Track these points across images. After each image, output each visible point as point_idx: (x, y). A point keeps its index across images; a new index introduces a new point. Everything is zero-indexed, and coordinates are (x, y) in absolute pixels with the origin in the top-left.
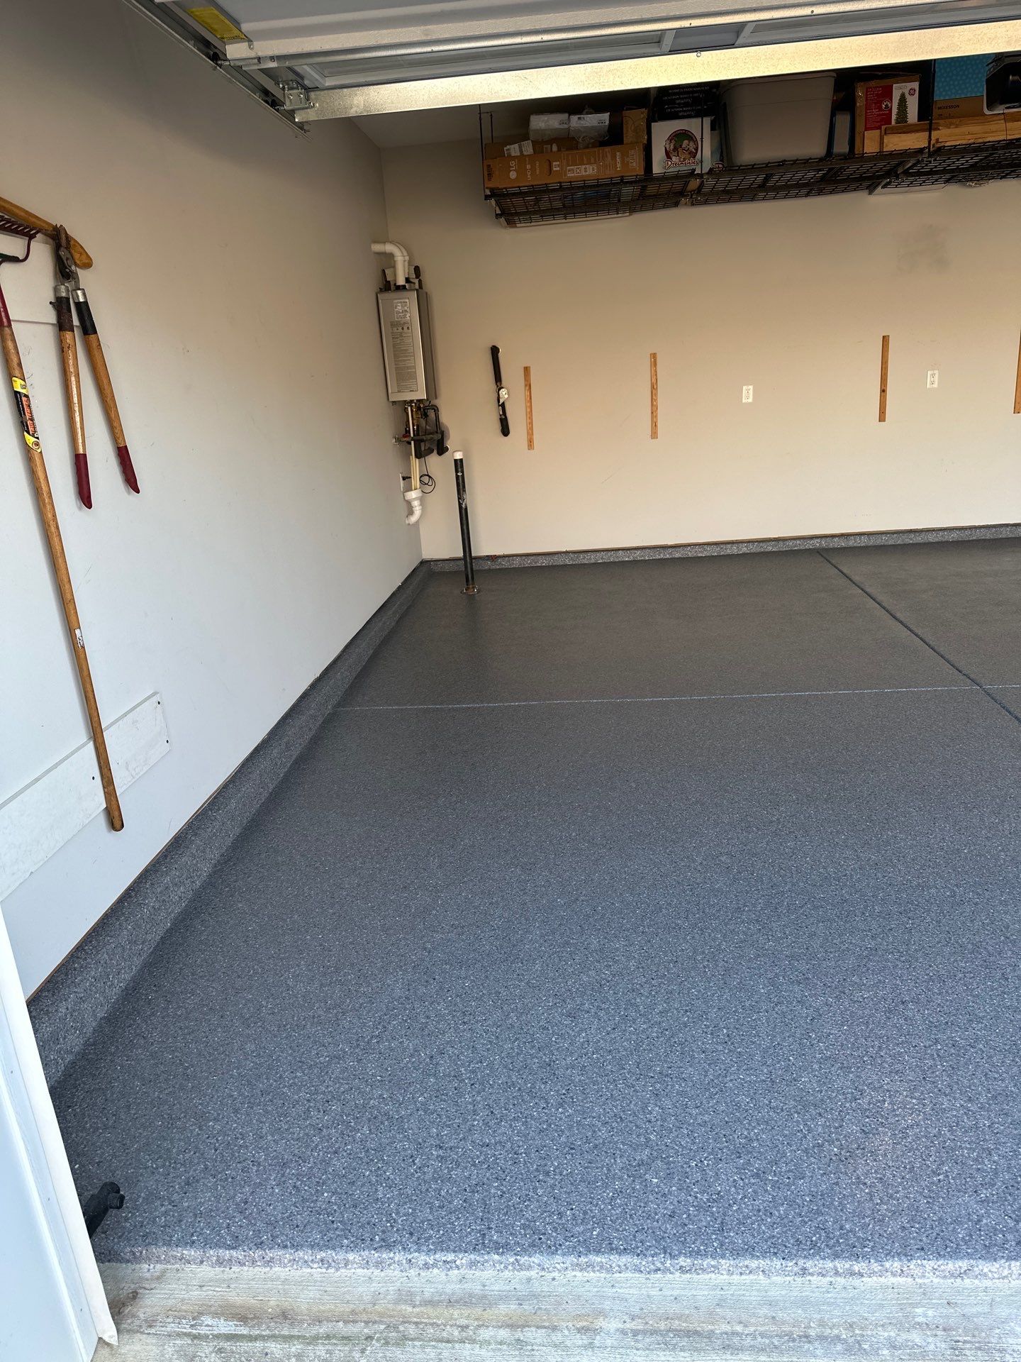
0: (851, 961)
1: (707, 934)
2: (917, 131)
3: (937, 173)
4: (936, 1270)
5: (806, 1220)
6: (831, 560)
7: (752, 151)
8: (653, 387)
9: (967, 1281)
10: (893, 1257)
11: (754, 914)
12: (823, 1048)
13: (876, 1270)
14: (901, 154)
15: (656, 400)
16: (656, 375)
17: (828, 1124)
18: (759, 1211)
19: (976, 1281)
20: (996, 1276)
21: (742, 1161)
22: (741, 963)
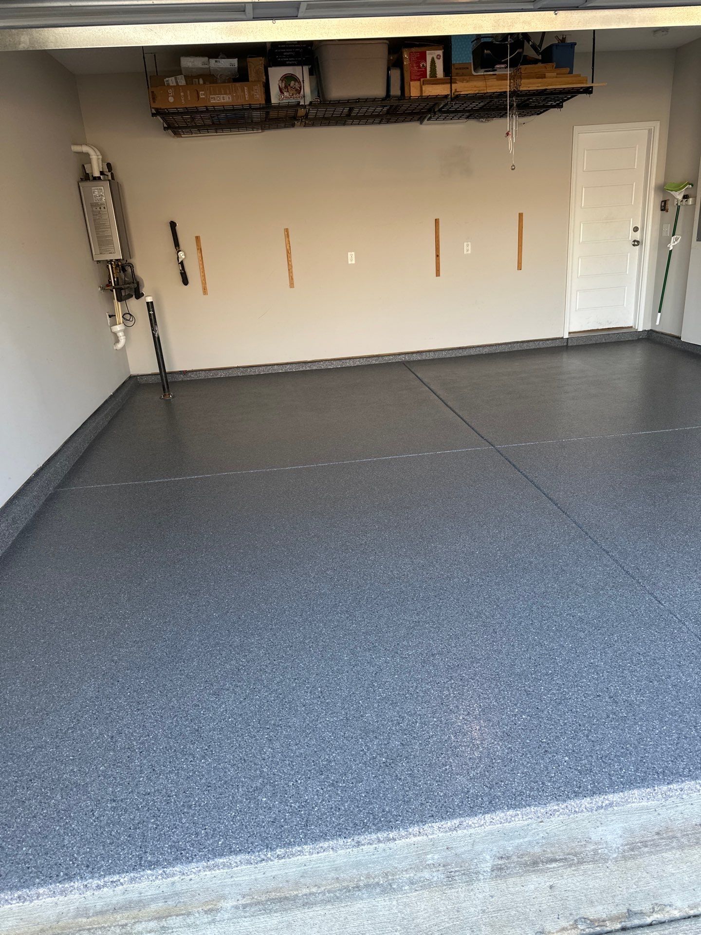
0: (403, 631)
1: (313, 625)
2: (443, 83)
3: (460, 112)
4: (440, 828)
5: (361, 809)
6: (411, 369)
7: (337, 91)
8: (288, 252)
9: (460, 832)
10: (414, 824)
11: (345, 607)
12: (381, 692)
13: (403, 834)
14: (434, 98)
15: (291, 261)
16: (289, 243)
17: (380, 743)
18: (332, 808)
19: (465, 831)
20: (477, 825)
21: (323, 777)
22: (333, 641)
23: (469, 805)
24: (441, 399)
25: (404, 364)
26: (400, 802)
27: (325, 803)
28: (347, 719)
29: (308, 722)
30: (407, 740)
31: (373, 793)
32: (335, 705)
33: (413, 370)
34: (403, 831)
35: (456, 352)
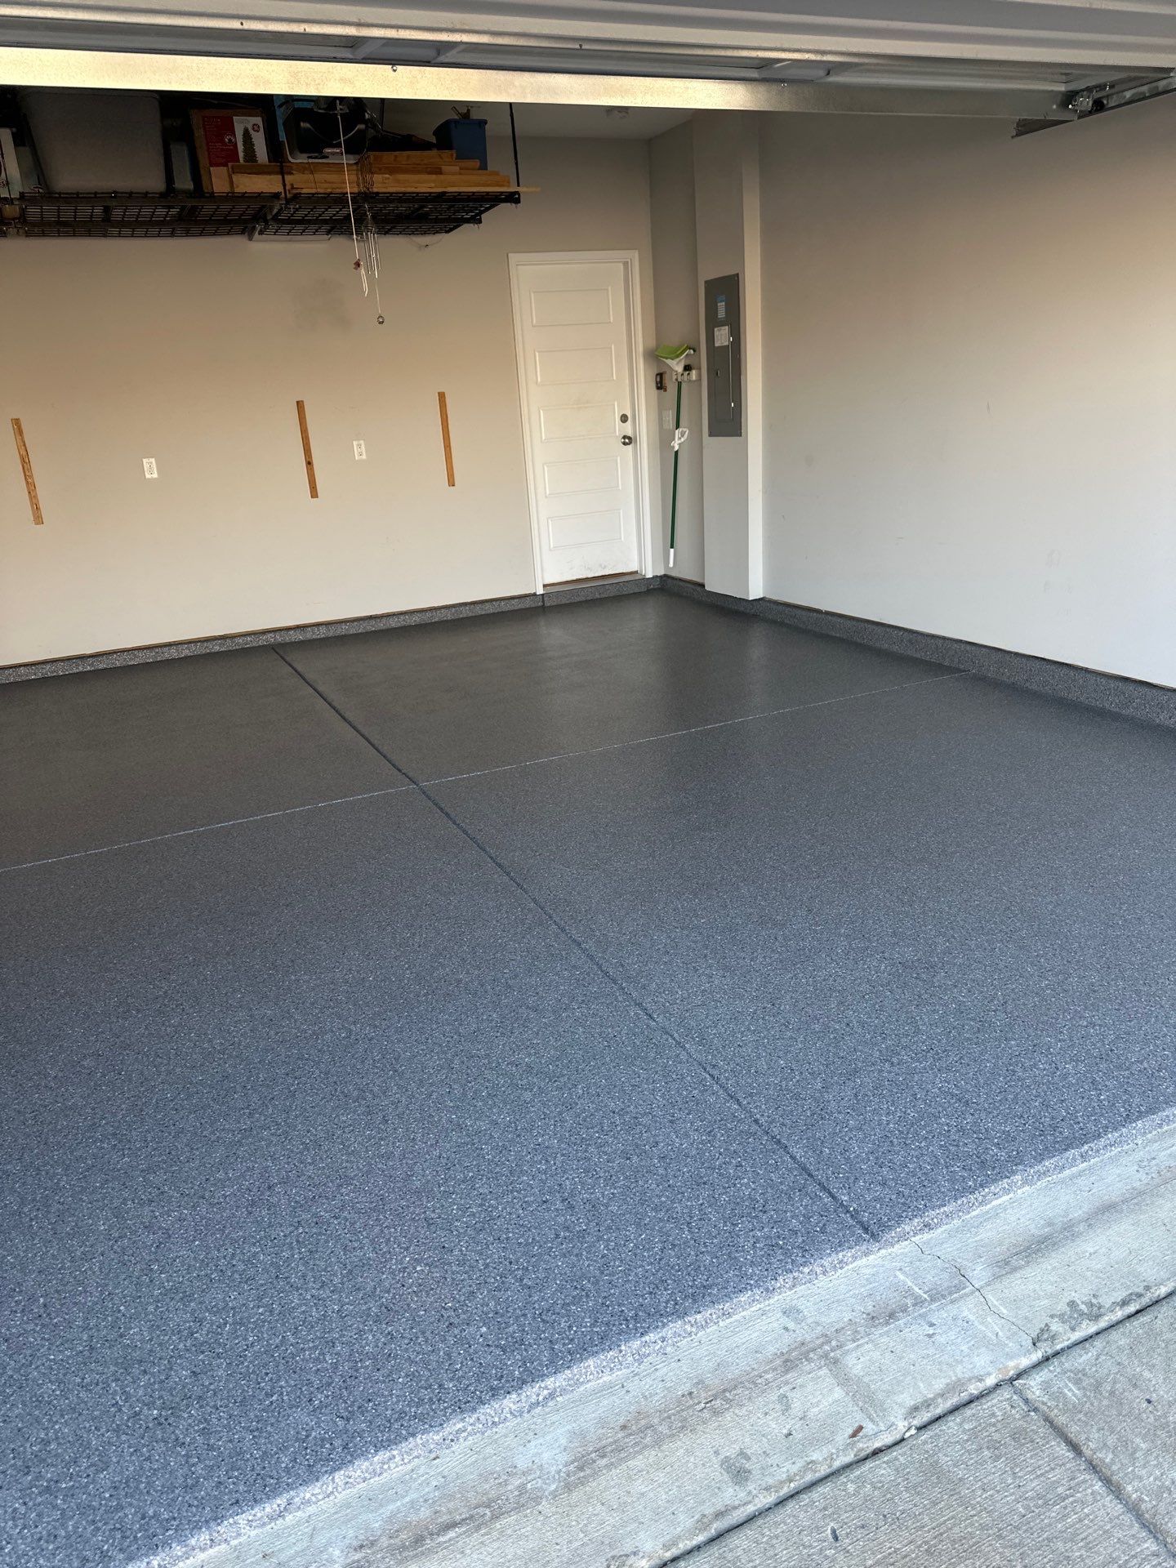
2: (269, 173)
6: (285, 657)
8: (23, 461)
9: (289, 1518)
10: (201, 1528)
13: (179, 1554)
15: (31, 476)
16: (25, 445)
19: (299, 1514)
20: (320, 1497)
23: (306, 1463)
24: (334, 708)
25: (273, 648)
26: (177, 1491)
27: (29, 1531)
28: (92, 1348)
29: (10, 1373)
30: (203, 1363)
31: (128, 1486)
32: (70, 1324)
33: (288, 659)
34: (178, 1548)
35: (365, 624)
